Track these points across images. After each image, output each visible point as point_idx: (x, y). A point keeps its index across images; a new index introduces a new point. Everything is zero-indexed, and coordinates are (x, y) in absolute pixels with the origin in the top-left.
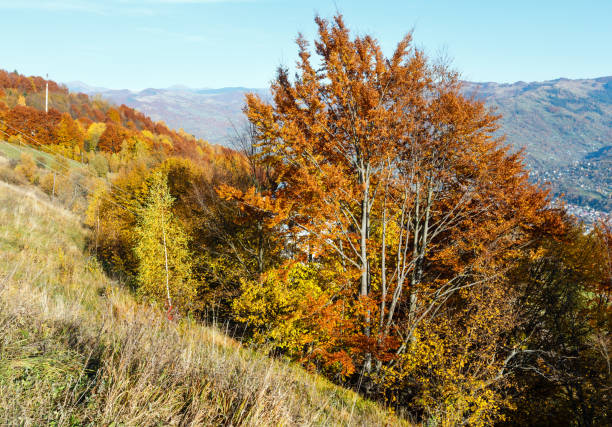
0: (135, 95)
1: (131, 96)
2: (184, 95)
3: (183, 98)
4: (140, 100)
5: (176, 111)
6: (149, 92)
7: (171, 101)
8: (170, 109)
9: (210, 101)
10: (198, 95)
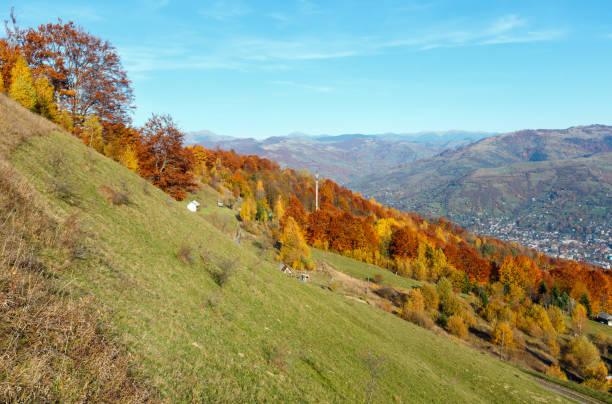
0: (261, 144)
1: (257, 145)
2: (304, 143)
3: (305, 146)
4: (266, 148)
5: (300, 159)
6: (272, 140)
7: (295, 149)
8: (294, 156)
9: (330, 148)
10: (318, 142)
